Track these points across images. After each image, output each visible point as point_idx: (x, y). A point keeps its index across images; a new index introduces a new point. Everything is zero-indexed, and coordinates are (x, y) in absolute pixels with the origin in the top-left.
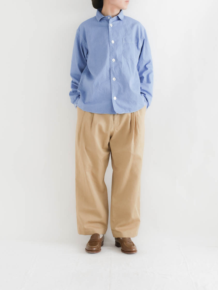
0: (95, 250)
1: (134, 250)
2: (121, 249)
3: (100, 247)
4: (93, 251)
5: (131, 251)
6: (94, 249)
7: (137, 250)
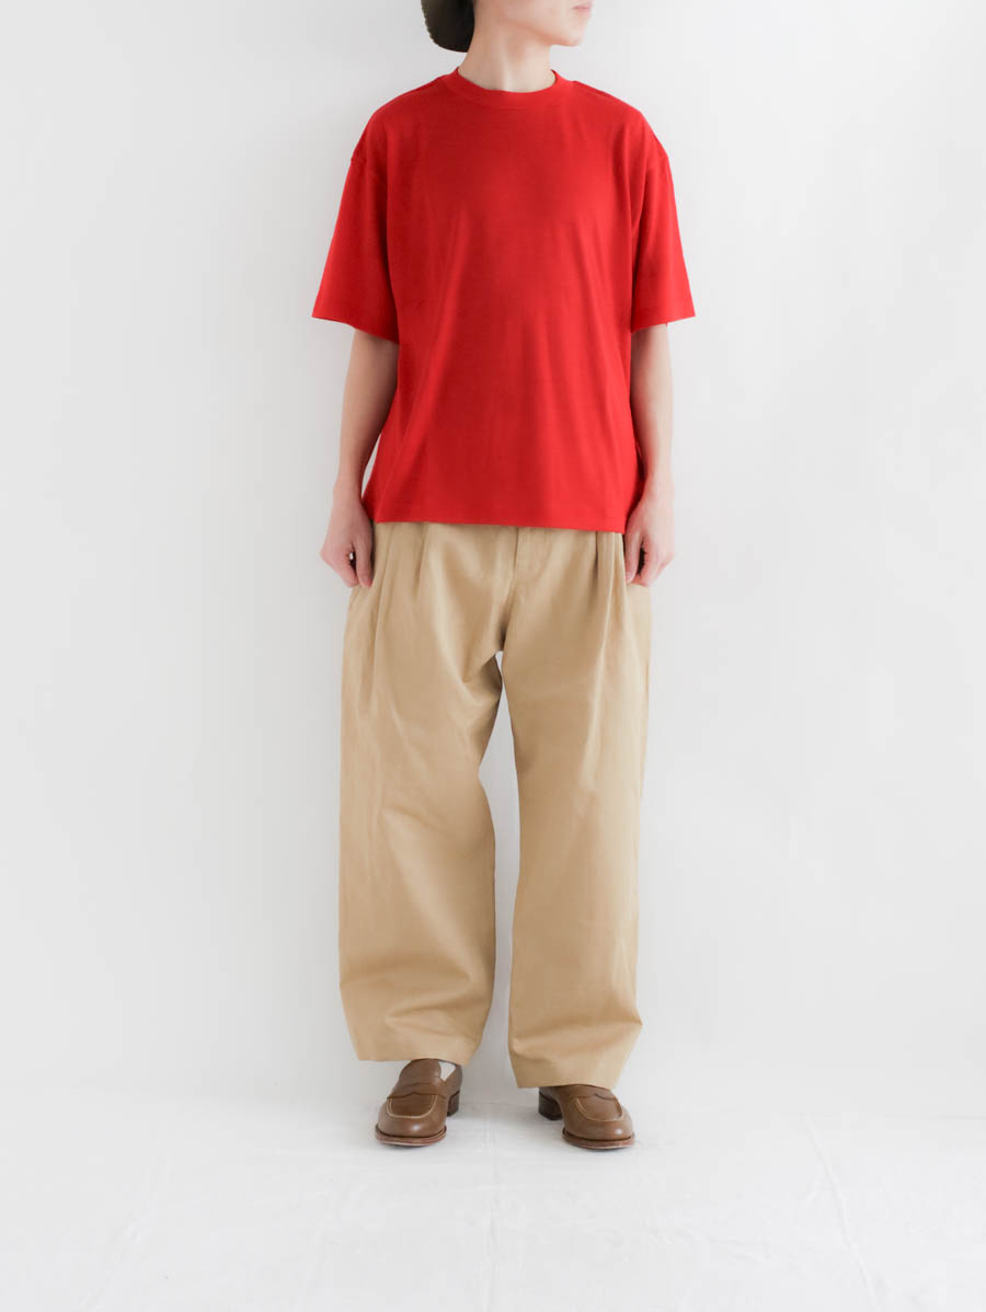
0: (419, 1131)
1: (619, 1132)
2: (563, 1126)
3: (442, 1120)
4: (411, 1140)
5: (607, 1137)
6: (416, 1128)
7: (633, 1134)
